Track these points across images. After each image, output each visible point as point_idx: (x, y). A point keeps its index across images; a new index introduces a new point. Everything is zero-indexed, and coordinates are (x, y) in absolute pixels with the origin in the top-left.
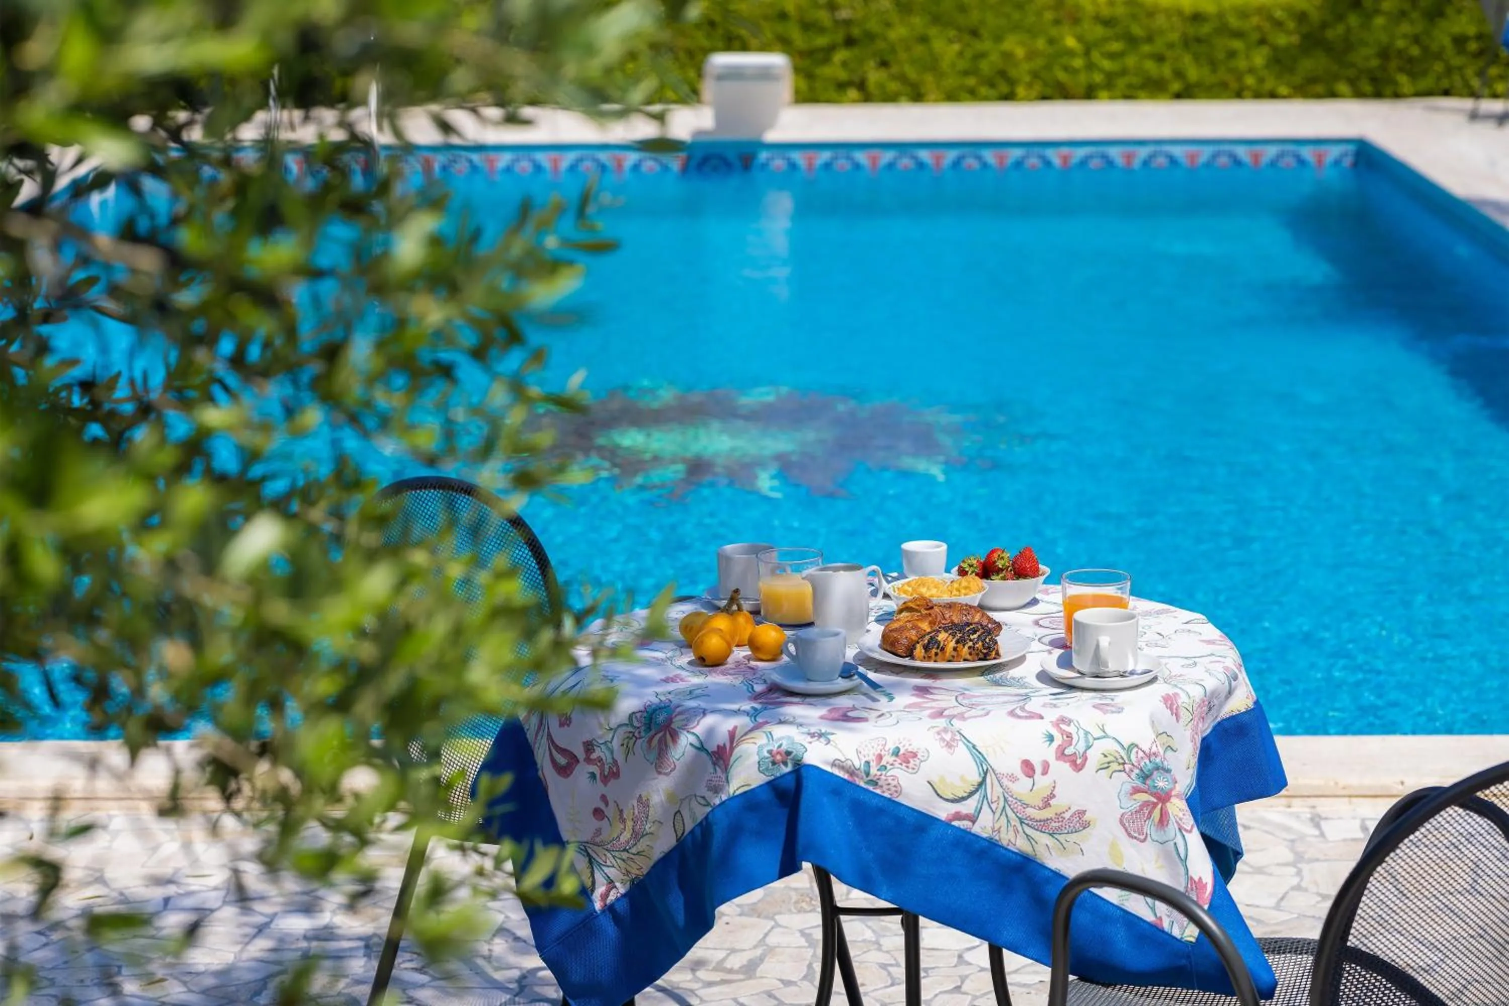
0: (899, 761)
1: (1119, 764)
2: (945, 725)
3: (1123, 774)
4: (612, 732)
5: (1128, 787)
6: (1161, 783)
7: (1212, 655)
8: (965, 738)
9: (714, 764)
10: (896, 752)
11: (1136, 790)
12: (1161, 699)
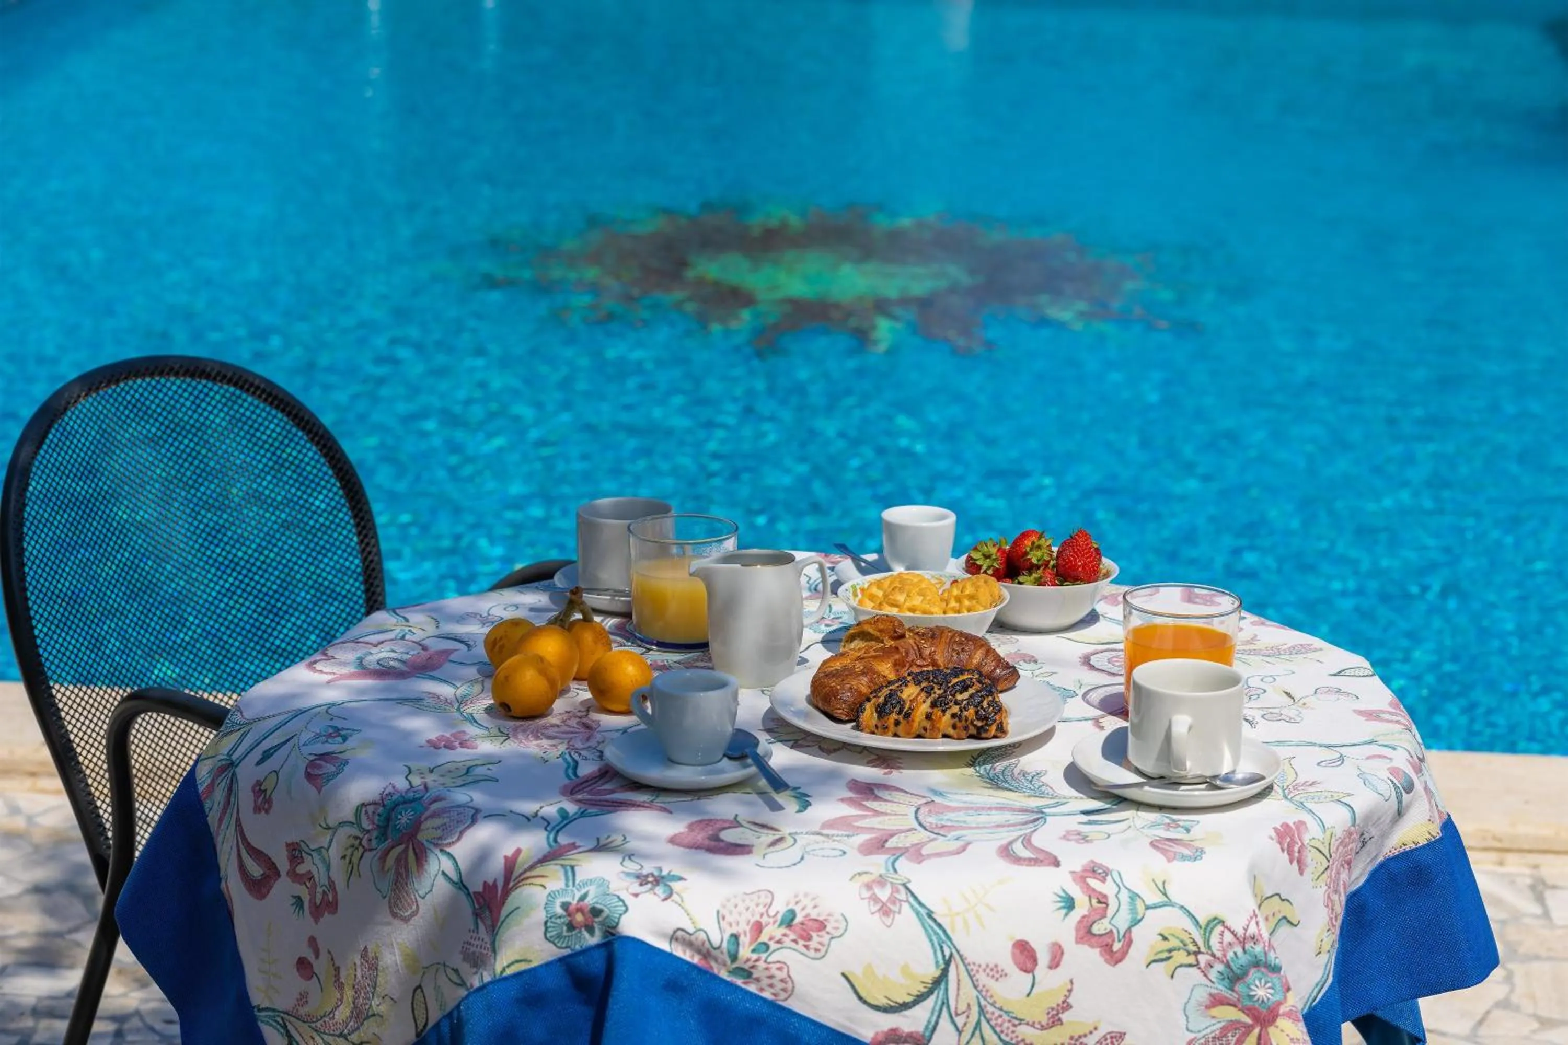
0: (793, 936)
1: (1189, 953)
2: (883, 871)
3: (1194, 970)
4: (330, 832)
5: (1202, 995)
6: (1262, 991)
7: (1371, 742)
8: (915, 898)
9: (477, 915)
10: (789, 920)
11: (1217, 1001)
12: (1274, 834)
